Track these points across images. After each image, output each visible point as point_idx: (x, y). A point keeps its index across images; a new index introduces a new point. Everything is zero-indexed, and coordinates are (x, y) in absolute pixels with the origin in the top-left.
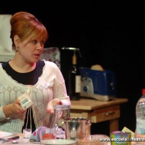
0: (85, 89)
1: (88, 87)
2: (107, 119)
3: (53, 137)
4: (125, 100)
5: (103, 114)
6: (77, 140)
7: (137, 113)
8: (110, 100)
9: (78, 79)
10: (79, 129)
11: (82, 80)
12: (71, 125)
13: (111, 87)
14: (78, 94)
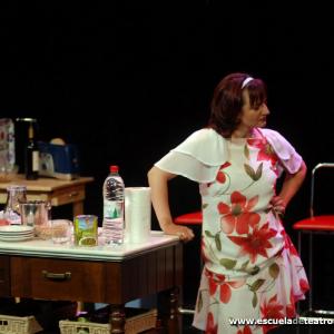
0: (44, 167)
1: (47, 165)
2: (70, 201)
3: (7, 223)
4: (90, 179)
5: (65, 195)
6: (35, 225)
8: (73, 179)
9: (35, 155)
10: (37, 213)
11: (40, 156)
12: (28, 209)
13: (74, 164)
14: (36, 172)
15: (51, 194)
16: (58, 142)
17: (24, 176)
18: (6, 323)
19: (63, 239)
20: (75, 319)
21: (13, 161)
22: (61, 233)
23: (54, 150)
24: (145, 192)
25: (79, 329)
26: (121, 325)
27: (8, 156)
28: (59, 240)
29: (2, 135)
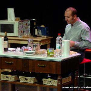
1: (40, 33)
2: (46, 44)
4: (52, 37)
5: (45, 42)
6: (36, 51)
7: (56, 41)
8: (47, 37)
9: (36, 30)
10: (37, 47)
11: (37, 30)
12: (34, 46)
13: (47, 33)
14: (36, 35)
15: (40, 41)
16: (43, 26)
17: (33, 36)
18: (27, 79)
19: (44, 55)
20: (47, 78)
21: (29, 32)
22: (43, 53)
23: (42, 29)
24: (68, 41)
25: (48, 81)
26: (61, 80)
27: (28, 30)
28: (43, 55)
29: (27, 24)
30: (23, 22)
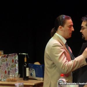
0: (31, 75)
16: (37, 63)
21: (17, 72)
27: (16, 70)
29: (13, 60)
30: (7, 57)
